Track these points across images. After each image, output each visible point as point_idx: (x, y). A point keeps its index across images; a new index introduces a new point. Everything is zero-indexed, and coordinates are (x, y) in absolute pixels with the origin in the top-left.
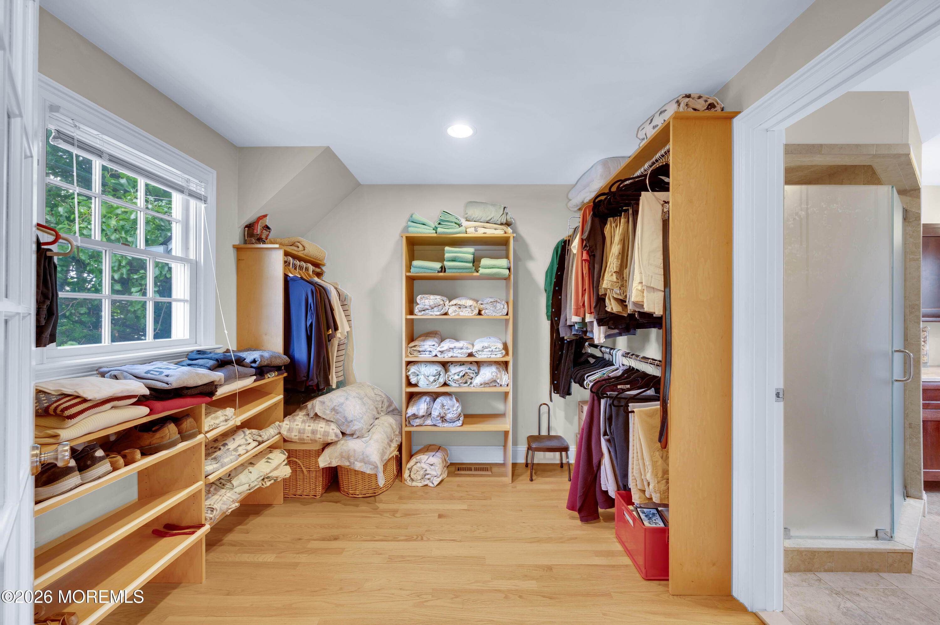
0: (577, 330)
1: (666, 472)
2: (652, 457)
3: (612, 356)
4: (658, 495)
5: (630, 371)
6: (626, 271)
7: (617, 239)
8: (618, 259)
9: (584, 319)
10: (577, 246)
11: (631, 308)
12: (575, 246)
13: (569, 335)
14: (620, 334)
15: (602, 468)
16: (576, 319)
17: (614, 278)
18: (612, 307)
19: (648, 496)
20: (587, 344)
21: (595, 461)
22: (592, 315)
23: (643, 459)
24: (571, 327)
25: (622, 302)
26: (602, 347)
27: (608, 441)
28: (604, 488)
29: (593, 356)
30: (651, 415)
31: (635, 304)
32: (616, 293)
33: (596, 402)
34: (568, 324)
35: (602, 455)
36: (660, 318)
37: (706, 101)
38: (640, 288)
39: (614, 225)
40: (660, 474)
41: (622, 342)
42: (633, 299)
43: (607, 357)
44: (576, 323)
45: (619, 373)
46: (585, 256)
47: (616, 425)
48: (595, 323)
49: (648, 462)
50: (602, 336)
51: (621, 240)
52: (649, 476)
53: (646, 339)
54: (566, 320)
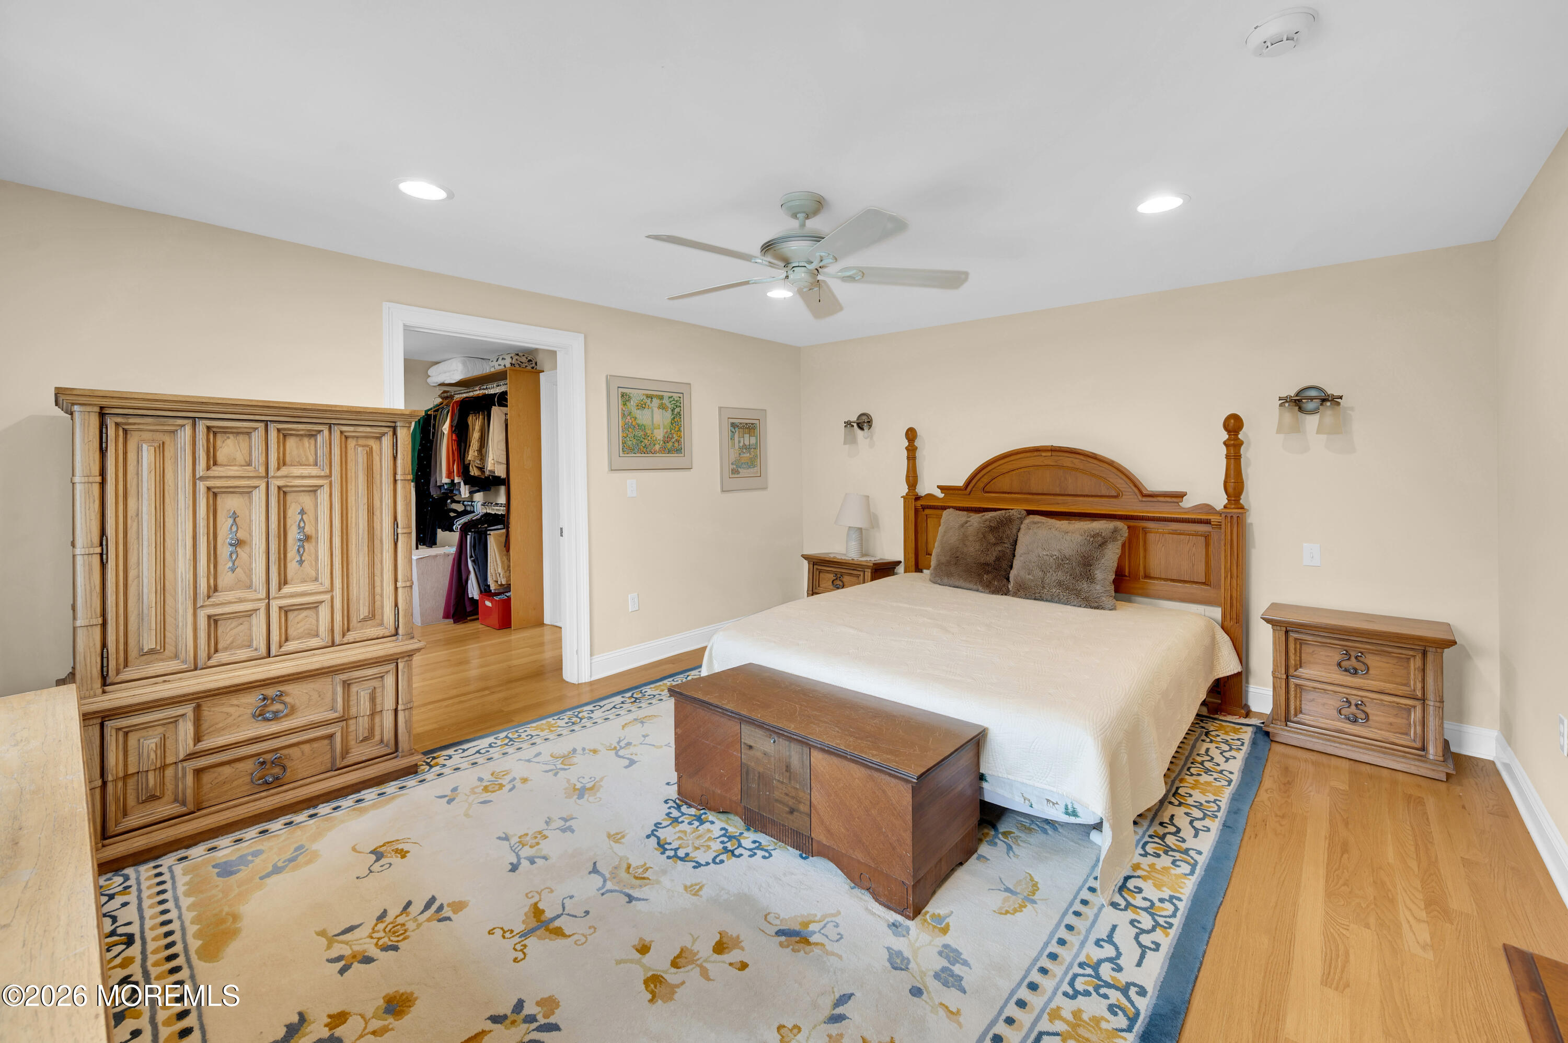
0: (446, 489)
1: (509, 566)
2: (501, 559)
3: (474, 507)
4: (505, 579)
5: (487, 515)
6: (484, 450)
7: (477, 428)
8: (478, 442)
9: (453, 481)
10: (448, 429)
11: (487, 473)
12: (446, 429)
13: (438, 493)
14: (478, 491)
15: (469, 582)
16: (445, 480)
17: (476, 453)
18: (474, 472)
19: (499, 583)
20: (449, 501)
21: (464, 577)
22: (460, 478)
23: (496, 561)
24: (440, 487)
25: (481, 469)
26: (464, 501)
27: (473, 561)
28: (470, 596)
29: (455, 511)
30: (500, 535)
31: (490, 471)
32: (477, 463)
33: (464, 538)
34: (438, 485)
35: (469, 572)
36: (504, 479)
37: (527, 358)
38: (493, 462)
39: (474, 418)
40: (506, 568)
41: (479, 497)
42: (489, 469)
43: (469, 508)
44: (446, 484)
45: (478, 517)
46: (454, 437)
47: (479, 549)
48: (462, 484)
49: (499, 562)
50: (467, 492)
51: (480, 430)
52: (500, 570)
53: (497, 493)
54: (436, 482)
